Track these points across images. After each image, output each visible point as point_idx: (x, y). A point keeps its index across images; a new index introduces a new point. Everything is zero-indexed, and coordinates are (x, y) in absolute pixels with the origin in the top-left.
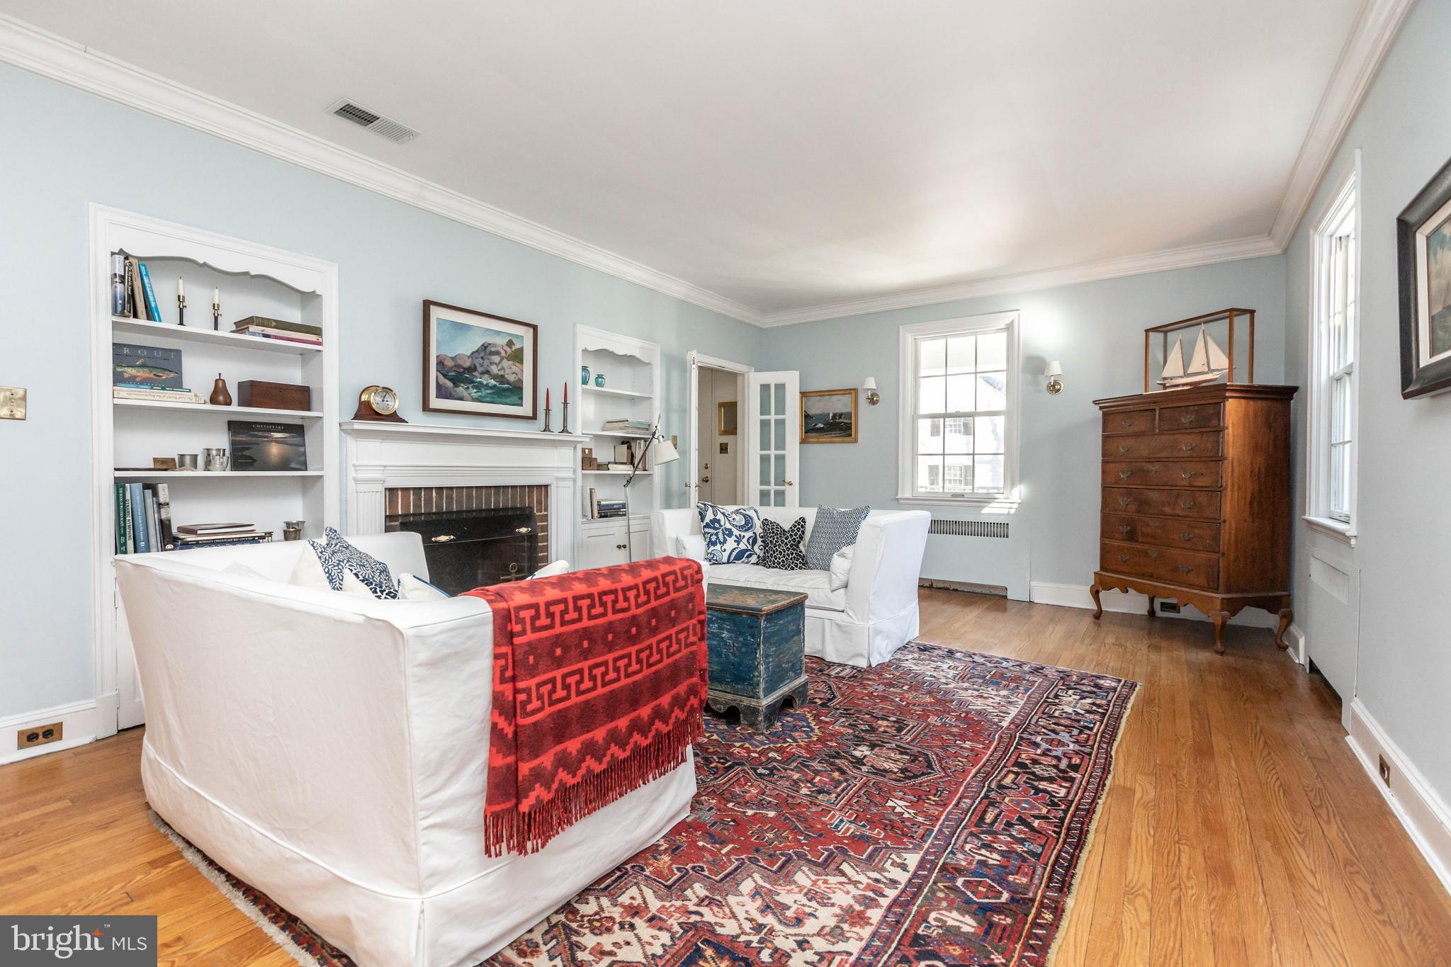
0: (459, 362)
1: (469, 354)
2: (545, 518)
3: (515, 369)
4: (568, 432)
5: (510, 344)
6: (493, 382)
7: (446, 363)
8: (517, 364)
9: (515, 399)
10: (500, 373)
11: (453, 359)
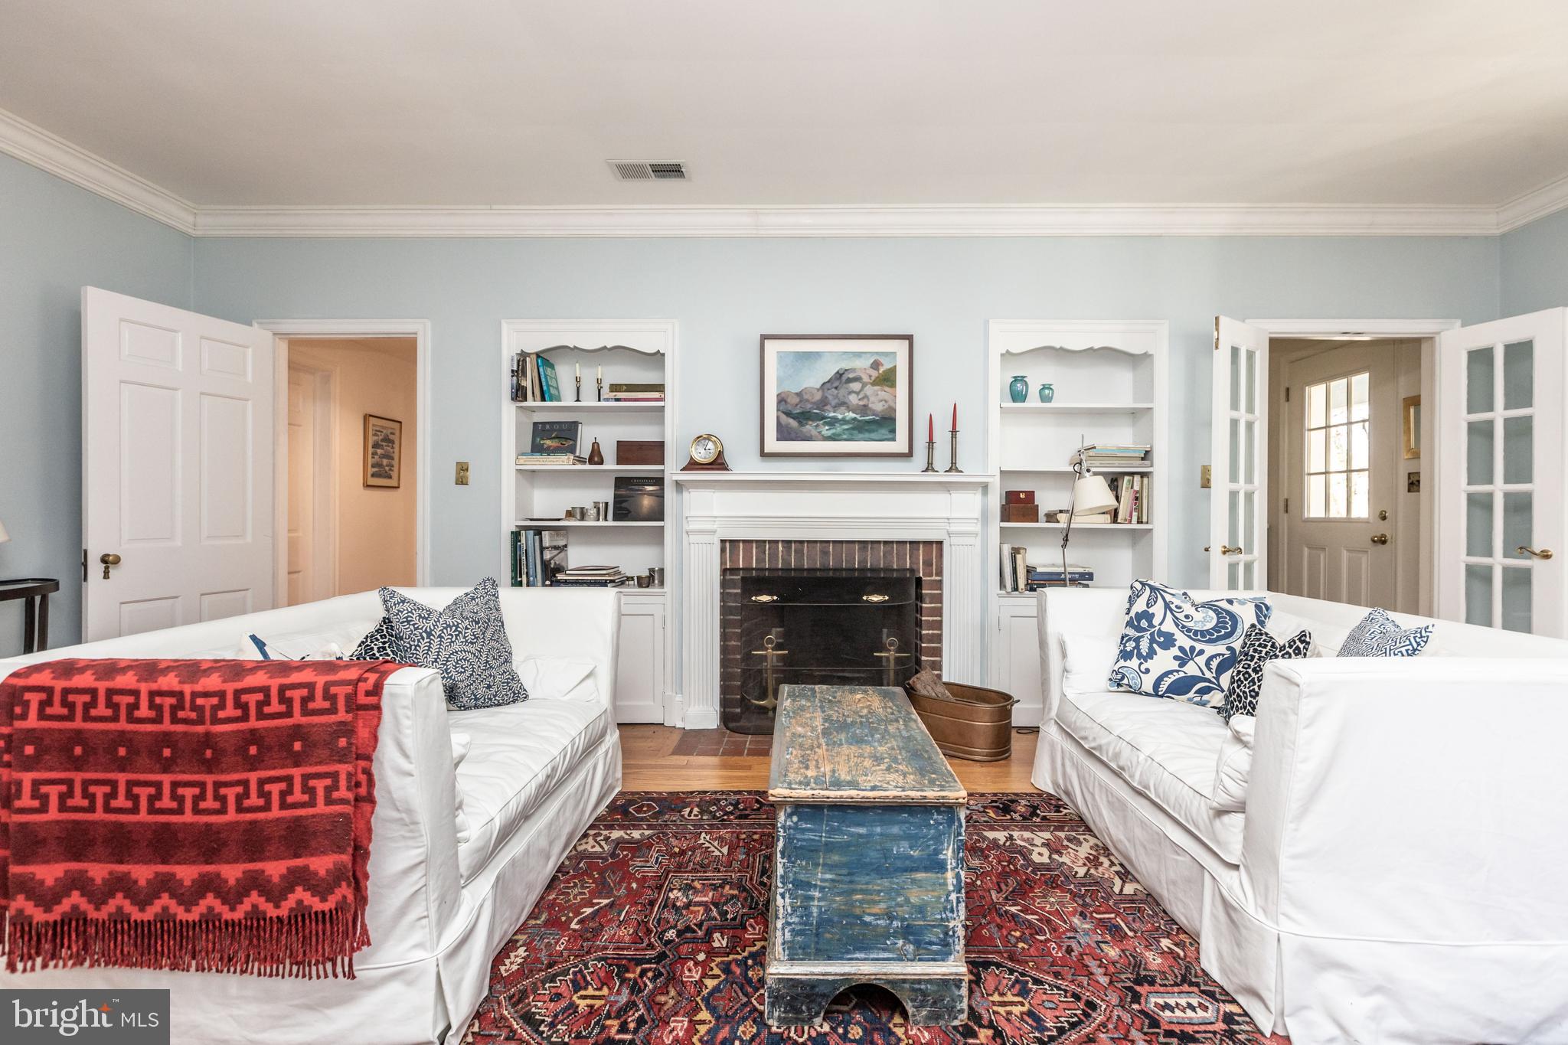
0: (806, 396)
1: (818, 386)
2: (939, 585)
3: (882, 395)
4: (957, 470)
5: (876, 365)
6: (851, 415)
7: (789, 400)
8: (887, 389)
9: (884, 432)
10: (861, 403)
11: (799, 394)
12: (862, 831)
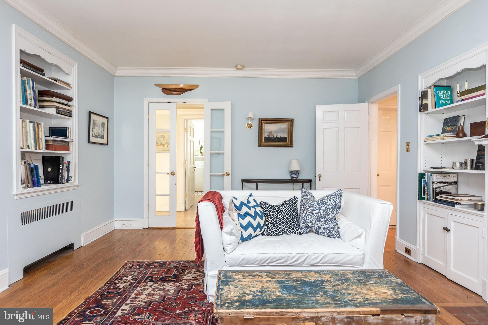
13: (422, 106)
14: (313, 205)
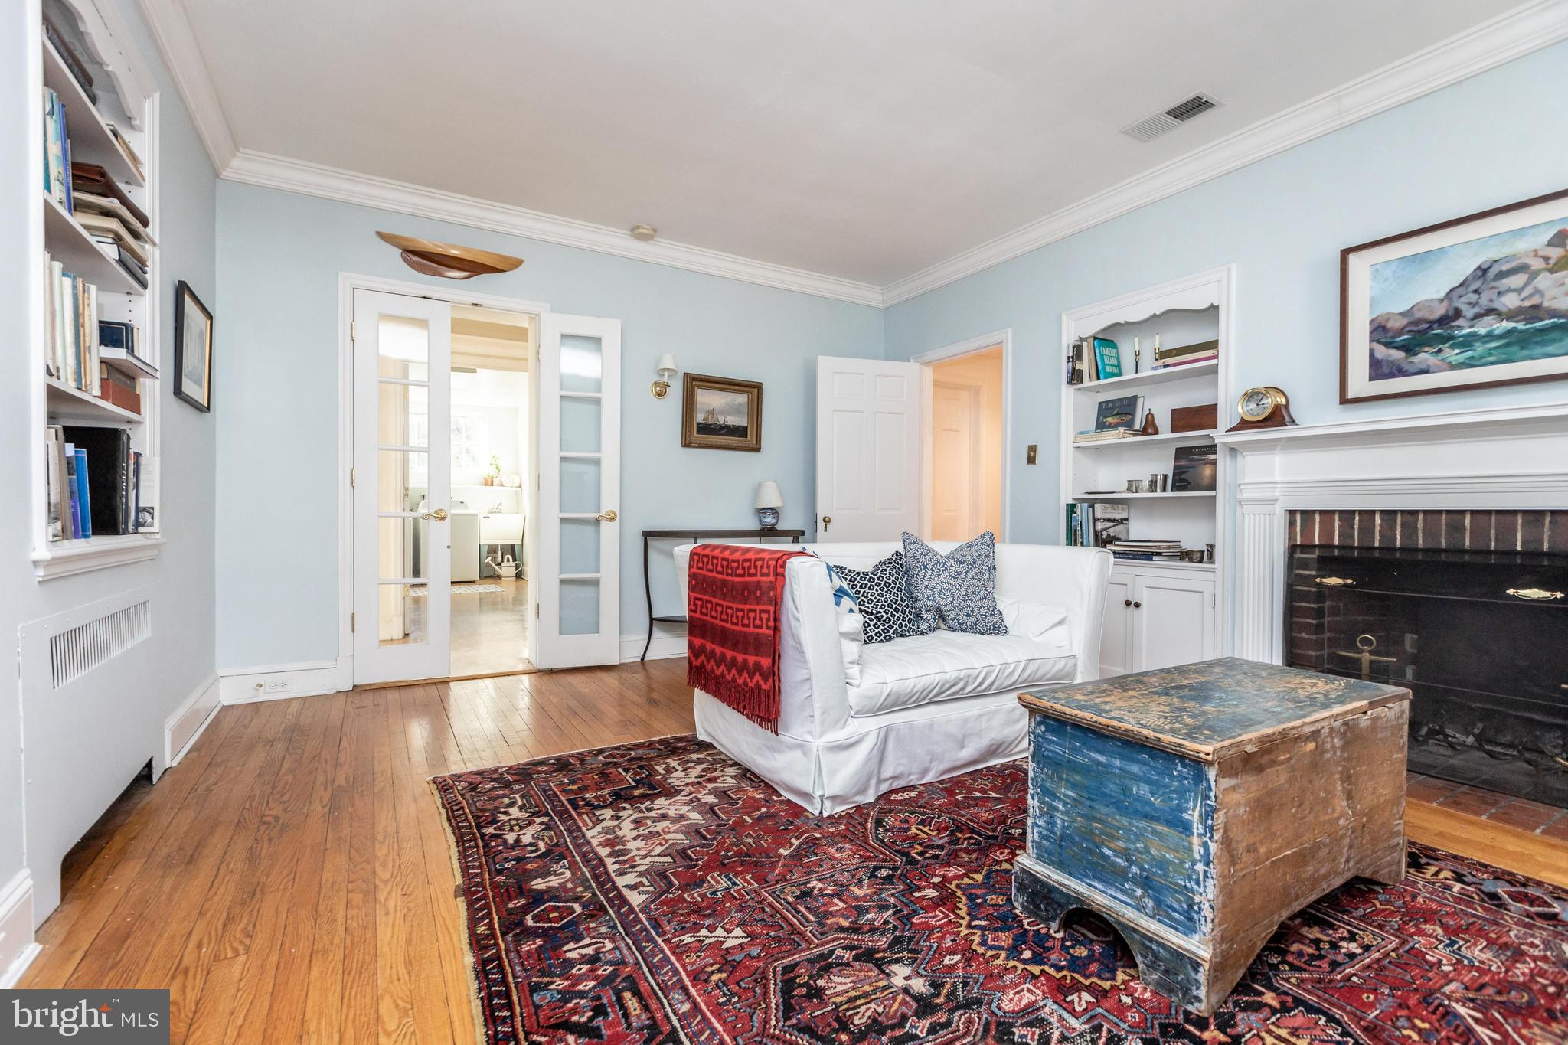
0: (1418, 315)
5: (1558, 240)
7: (1389, 325)
10: (1528, 304)
11: (1408, 312)
12: (1102, 759)
13: (1073, 374)
14: (951, 566)
